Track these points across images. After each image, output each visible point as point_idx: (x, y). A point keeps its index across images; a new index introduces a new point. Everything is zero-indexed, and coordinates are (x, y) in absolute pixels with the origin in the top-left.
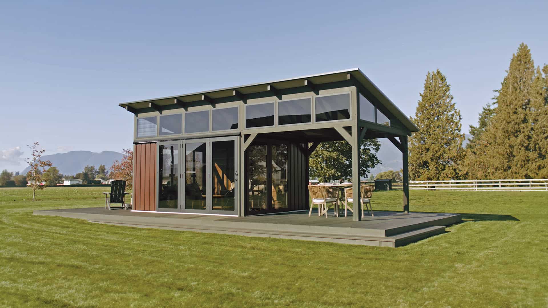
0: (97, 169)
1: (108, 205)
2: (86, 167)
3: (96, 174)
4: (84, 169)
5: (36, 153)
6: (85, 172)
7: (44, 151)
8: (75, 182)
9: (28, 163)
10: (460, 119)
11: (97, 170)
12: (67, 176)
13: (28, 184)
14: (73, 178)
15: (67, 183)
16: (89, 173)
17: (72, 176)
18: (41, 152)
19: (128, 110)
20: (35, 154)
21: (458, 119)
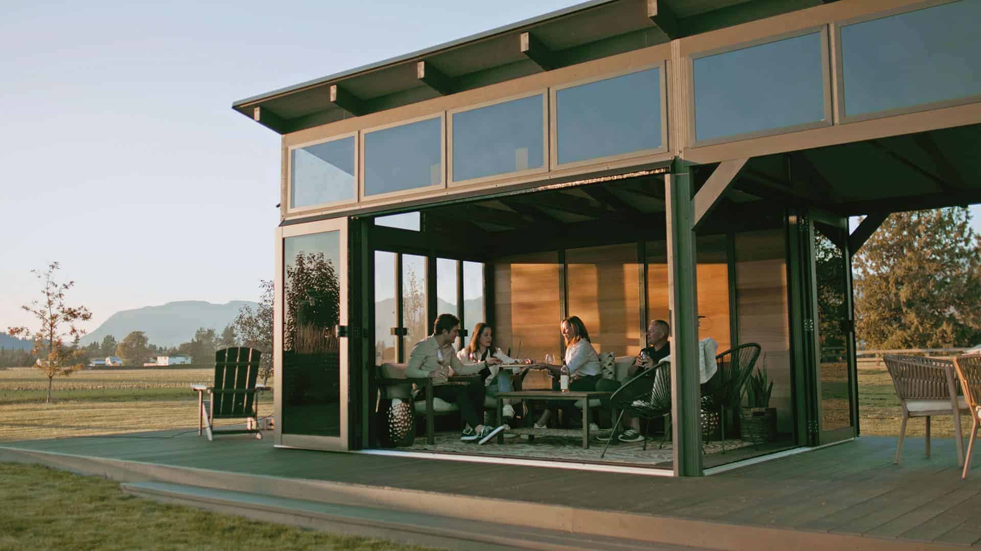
0: (218, 336)
1: (206, 423)
2: (198, 331)
3: (219, 344)
4: (195, 336)
5: (53, 290)
6: (196, 340)
7: (71, 282)
8: (178, 360)
9: (36, 312)
10: (967, 217)
11: (220, 337)
12: (164, 349)
13: (91, 365)
14: (173, 354)
15: (163, 361)
16: (205, 342)
17: (173, 348)
18: (64, 285)
19: (261, 121)
20: (50, 292)
21: (964, 219)
